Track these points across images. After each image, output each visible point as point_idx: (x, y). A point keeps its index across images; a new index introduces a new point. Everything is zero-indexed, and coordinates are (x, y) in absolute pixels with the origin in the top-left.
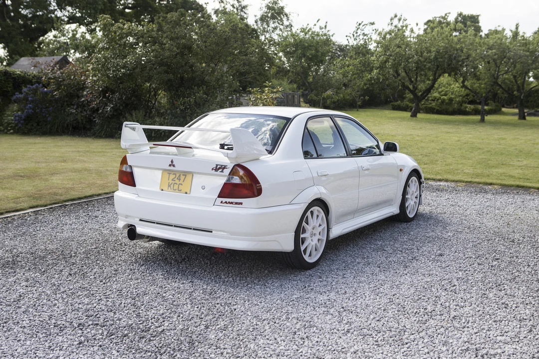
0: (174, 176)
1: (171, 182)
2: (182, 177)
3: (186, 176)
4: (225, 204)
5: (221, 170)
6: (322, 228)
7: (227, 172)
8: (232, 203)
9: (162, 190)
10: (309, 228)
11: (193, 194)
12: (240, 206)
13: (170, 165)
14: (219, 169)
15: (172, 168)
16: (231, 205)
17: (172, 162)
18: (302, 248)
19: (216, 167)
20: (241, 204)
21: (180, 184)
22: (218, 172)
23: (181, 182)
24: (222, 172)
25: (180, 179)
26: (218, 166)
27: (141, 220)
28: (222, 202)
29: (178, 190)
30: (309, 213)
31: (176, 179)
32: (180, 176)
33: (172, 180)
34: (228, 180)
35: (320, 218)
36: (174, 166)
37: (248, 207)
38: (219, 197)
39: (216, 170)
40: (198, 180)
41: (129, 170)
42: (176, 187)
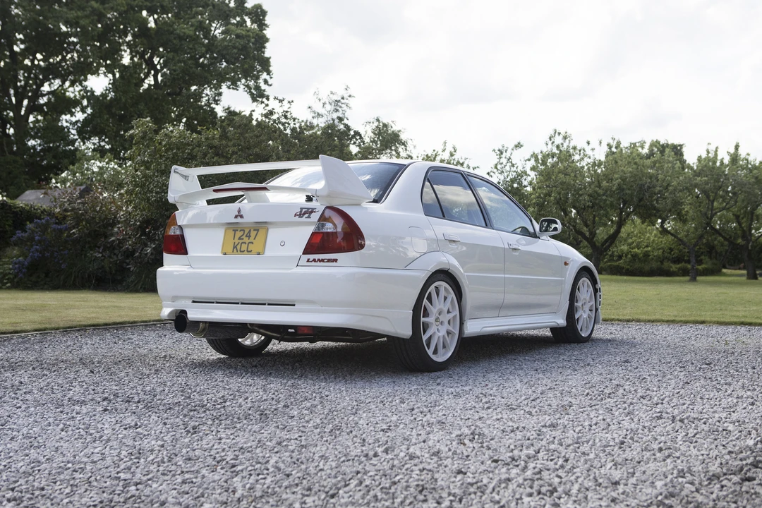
0: (242, 232)
1: (237, 241)
2: (253, 234)
3: (258, 230)
4: (313, 263)
5: (307, 215)
6: (451, 315)
7: (315, 217)
8: (322, 261)
9: (225, 254)
10: (433, 310)
11: (268, 253)
12: (334, 264)
13: (236, 217)
14: (304, 214)
15: (239, 220)
16: (322, 264)
17: (239, 211)
18: (425, 338)
19: (301, 211)
20: (336, 260)
21: (249, 243)
22: (304, 219)
23: (251, 239)
24: (309, 217)
25: (250, 236)
26: (304, 210)
27: (194, 302)
28: (308, 261)
29: (248, 251)
30: (432, 289)
31: (244, 237)
32: (250, 231)
33: (240, 239)
34: (318, 228)
35: (449, 300)
36: (242, 217)
37: (346, 265)
38: (305, 253)
39: (301, 215)
40: (274, 235)
41: (178, 233)
42: (244, 247)
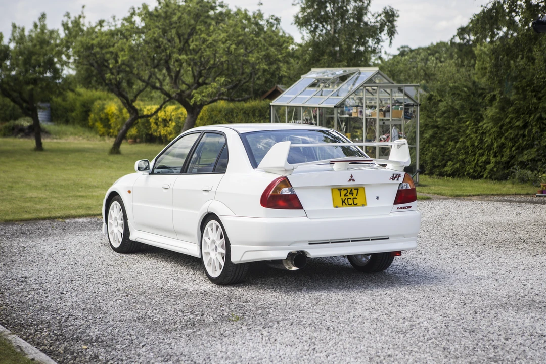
0: (346, 191)
2: (355, 192)
3: (358, 189)
4: (400, 210)
5: (397, 179)
7: (401, 180)
8: (405, 208)
9: (337, 207)
11: (369, 205)
12: (410, 209)
13: (350, 180)
14: (395, 178)
15: (352, 183)
16: (405, 210)
17: (352, 176)
19: (393, 176)
20: (410, 207)
21: (353, 198)
22: (395, 181)
24: (398, 180)
25: (352, 194)
26: (395, 175)
28: (398, 209)
29: (354, 204)
31: (348, 194)
32: (352, 190)
33: (345, 195)
34: (401, 187)
36: (354, 180)
38: (395, 203)
40: (371, 192)
